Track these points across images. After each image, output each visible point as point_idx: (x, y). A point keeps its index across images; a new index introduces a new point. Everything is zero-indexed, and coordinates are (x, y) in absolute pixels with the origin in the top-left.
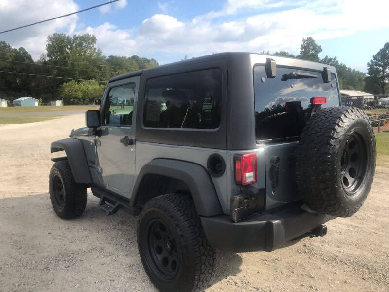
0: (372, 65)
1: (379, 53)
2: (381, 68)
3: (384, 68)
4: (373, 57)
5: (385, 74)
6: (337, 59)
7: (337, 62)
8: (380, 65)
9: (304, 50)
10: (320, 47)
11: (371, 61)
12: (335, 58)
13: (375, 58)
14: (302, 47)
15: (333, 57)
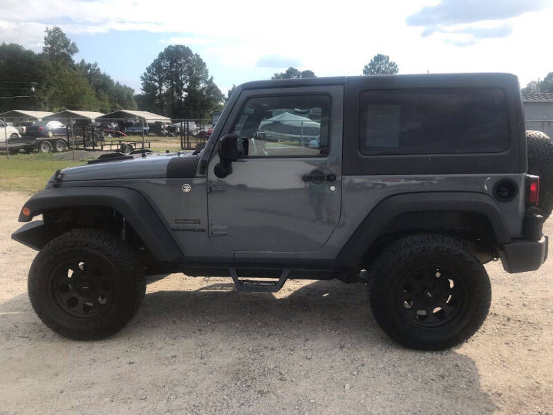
0: (147, 79)
1: (153, 65)
2: (157, 84)
3: (161, 85)
4: (147, 69)
5: (163, 92)
6: (99, 66)
7: (99, 70)
8: (156, 81)
9: (49, 46)
10: (74, 45)
11: (145, 74)
12: (96, 65)
13: (149, 70)
14: (47, 41)
15: (92, 63)
